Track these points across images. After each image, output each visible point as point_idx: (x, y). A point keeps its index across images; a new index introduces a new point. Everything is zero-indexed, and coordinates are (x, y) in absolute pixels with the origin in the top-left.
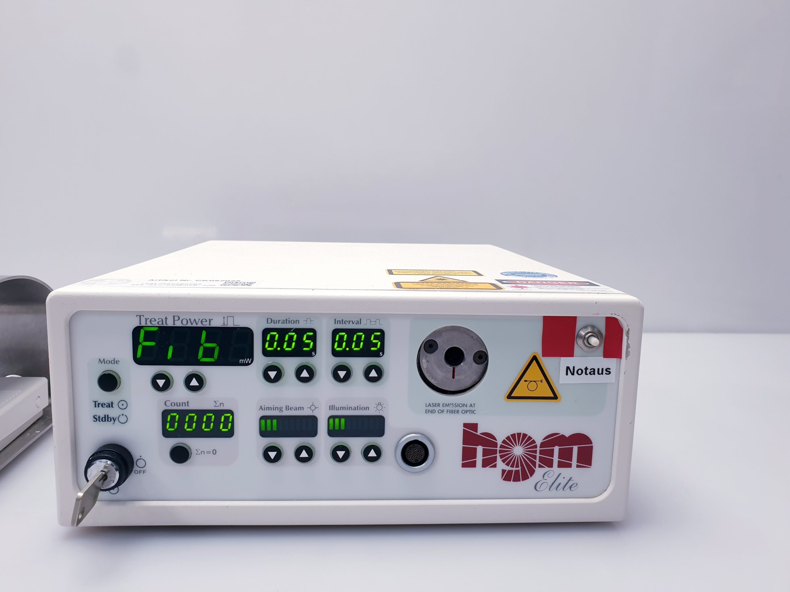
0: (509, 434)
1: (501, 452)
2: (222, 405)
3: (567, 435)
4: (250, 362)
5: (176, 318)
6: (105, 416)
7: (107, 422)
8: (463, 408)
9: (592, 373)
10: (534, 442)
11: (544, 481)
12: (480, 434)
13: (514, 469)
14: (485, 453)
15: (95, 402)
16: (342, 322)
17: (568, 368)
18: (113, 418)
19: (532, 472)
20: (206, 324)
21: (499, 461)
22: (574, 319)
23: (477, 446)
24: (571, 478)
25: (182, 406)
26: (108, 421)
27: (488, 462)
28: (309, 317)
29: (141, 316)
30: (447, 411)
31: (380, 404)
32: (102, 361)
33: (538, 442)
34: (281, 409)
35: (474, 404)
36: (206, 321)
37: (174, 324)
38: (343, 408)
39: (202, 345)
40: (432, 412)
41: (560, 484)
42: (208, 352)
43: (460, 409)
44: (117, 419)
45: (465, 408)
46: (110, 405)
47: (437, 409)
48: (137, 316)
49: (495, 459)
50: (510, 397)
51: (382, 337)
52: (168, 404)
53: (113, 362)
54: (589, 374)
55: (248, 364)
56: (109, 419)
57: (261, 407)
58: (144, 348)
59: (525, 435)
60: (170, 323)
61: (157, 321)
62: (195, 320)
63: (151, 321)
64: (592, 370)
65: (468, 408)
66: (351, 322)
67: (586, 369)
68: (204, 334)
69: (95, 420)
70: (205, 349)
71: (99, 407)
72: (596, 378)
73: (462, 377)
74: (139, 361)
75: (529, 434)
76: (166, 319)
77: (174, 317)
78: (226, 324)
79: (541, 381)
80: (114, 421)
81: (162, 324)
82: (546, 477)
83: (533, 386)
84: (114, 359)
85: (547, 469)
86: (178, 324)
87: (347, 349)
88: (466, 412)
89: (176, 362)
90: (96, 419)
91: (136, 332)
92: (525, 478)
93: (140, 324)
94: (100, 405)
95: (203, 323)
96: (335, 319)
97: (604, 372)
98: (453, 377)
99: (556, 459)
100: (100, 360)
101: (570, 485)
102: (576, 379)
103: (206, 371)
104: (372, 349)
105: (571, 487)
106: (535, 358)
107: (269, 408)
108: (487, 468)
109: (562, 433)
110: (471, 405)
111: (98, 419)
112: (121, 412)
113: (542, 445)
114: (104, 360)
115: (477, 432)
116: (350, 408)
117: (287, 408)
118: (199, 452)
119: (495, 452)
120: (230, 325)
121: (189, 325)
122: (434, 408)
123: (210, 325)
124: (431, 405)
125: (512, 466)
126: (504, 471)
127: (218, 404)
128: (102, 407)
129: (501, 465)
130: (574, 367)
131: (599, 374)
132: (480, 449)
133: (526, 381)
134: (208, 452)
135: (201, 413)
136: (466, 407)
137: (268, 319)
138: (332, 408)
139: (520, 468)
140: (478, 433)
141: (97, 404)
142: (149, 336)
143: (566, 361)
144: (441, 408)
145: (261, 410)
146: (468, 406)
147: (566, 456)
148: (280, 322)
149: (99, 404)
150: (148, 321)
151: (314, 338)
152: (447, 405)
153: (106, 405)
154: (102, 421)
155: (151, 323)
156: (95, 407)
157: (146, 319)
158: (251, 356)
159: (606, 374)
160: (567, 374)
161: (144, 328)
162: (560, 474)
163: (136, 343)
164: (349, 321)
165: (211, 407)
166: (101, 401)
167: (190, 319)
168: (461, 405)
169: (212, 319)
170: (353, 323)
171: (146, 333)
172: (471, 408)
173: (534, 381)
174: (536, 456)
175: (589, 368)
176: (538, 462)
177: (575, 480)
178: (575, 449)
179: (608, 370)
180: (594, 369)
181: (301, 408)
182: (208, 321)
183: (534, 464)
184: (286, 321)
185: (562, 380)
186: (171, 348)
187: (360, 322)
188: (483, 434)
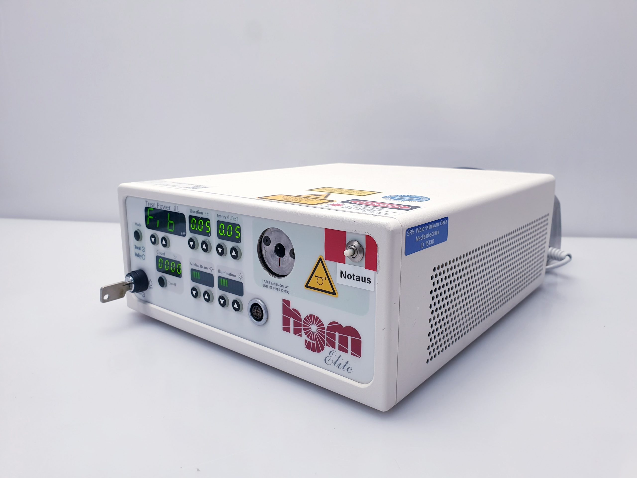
0: (308, 314)
1: (304, 326)
2: (177, 258)
3: (344, 326)
4: (185, 235)
5: (158, 204)
6: (138, 254)
7: (139, 257)
9: (358, 279)
10: (322, 325)
11: (330, 358)
12: (292, 309)
13: (312, 341)
14: (295, 324)
16: (222, 217)
17: (342, 272)
19: (323, 349)
20: (169, 209)
21: (303, 333)
22: (344, 233)
23: (290, 317)
24: (348, 362)
25: (163, 255)
27: (297, 332)
28: (206, 211)
30: (274, 288)
31: (240, 274)
33: (326, 326)
34: (198, 266)
35: (288, 287)
38: (224, 272)
39: (168, 221)
40: (266, 286)
41: (340, 364)
42: (171, 226)
43: (281, 288)
46: (139, 248)
48: (146, 201)
49: (300, 330)
51: (240, 230)
52: (158, 253)
53: (139, 225)
54: (356, 280)
57: (190, 263)
58: (149, 219)
60: (156, 207)
61: (152, 205)
62: (164, 206)
64: (358, 277)
67: (354, 275)
68: (168, 215)
70: (170, 224)
72: (360, 284)
73: (284, 266)
74: (147, 226)
75: (320, 318)
76: (155, 204)
78: (175, 210)
80: (141, 257)
81: (154, 207)
82: (331, 354)
83: (320, 280)
84: (139, 223)
85: (332, 348)
86: (159, 208)
87: (225, 235)
88: (284, 291)
89: (159, 229)
91: (146, 210)
92: (319, 351)
93: (147, 206)
95: (167, 208)
96: (218, 214)
97: (366, 281)
98: (280, 265)
99: (337, 343)
101: (346, 368)
102: (347, 282)
103: (170, 237)
104: (235, 237)
105: (348, 369)
106: (320, 260)
107: (194, 265)
108: (297, 336)
109: (340, 323)
110: (286, 287)
111: (136, 254)
112: (143, 253)
113: (328, 328)
114: (136, 223)
116: (227, 274)
117: (202, 267)
118: (169, 283)
119: (300, 325)
120: (177, 211)
121: (163, 209)
122: (267, 284)
124: (266, 282)
125: (311, 339)
126: (306, 341)
127: (175, 257)
128: (137, 249)
129: (304, 337)
130: (345, 272)
131: (362, 281)
132: (292, 320)
133: (316, 276)
134: (173, 284)
135: (169, 261)
136: (284, 287)
137: (190, 210)
138: (219, 271)
139: (315, 342)
140: (291, 308)
142: (150, 213)
143: (340, 266)
144: (271, 285)
145: (191, 265)
146: (285, 287)
147: (343, 342)
148: (196, 212)
151: (210, 225)
152: (274, 284)
155: (150, 206)
156: (135, 248)
157: (149, 203)
158: (185, 231)
159: (367, 282)
160: (341, 277)
161: (149, 208)
162: (340, 356)
163: (146, 216)
164: (224, 217)
165: (172, 258)
166: (135, 245)
168: (281, 286)
169: (170, 207)
170: (226, 218)
171: (149, 211)
172: (286, 289)
173: (321, 278)
174: (324, 336)
175: (356, 275)
176: (326, 342)
177: (351, 364)
178: (349, 339)
179: (369, 279)
181: (206, 268)
183: (324, 342)
185: (338, 281)
186: (158, 221)
187: (228, 218)
188: (294, 309)
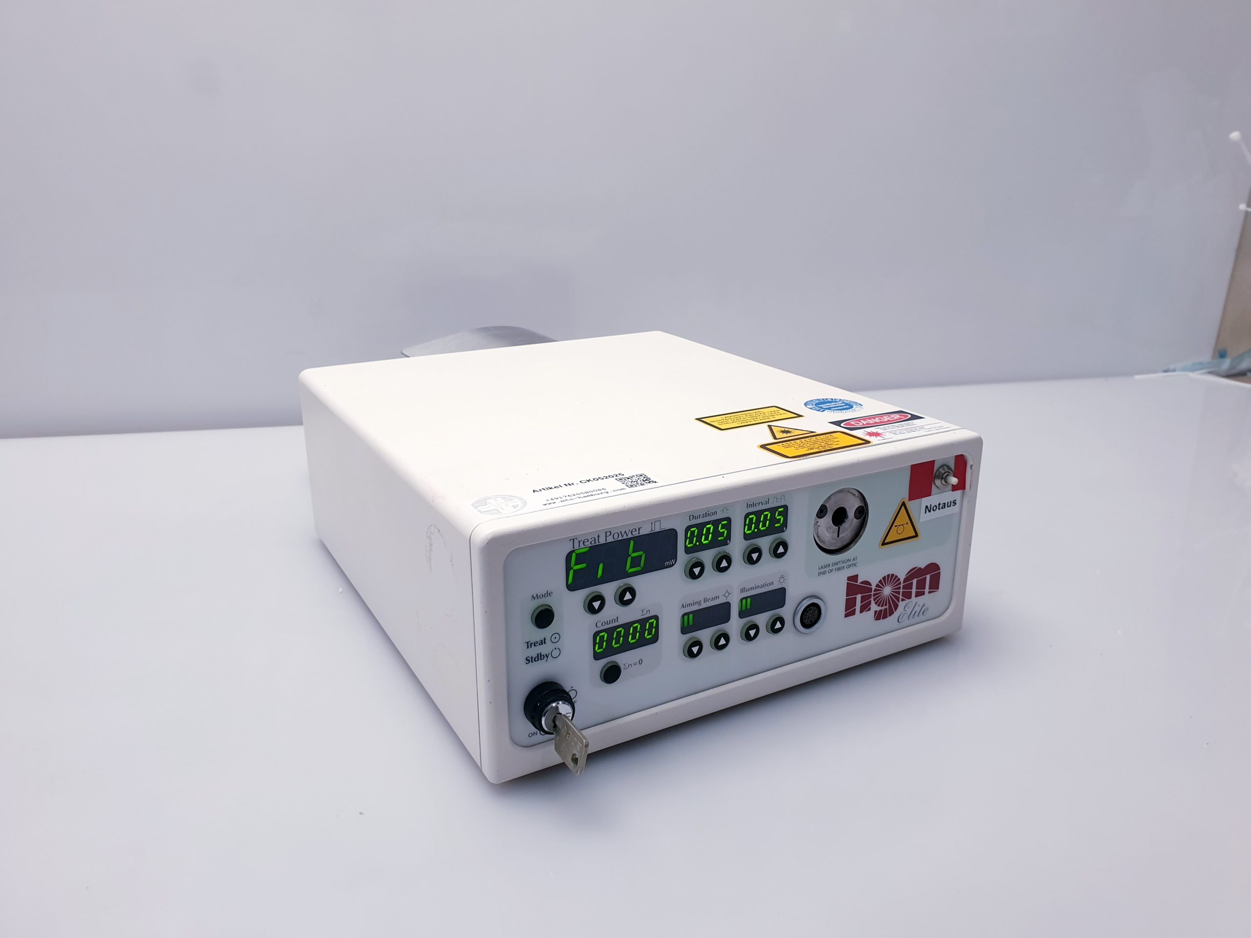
0: (880, 578)
1: (874, 595)
2: (648, 612)
3: (923, 567)
4: (673, 563)
5: (608, 534)
6: (538, 654)
7: (540, 661)
8: (848, 564)
9: (943, 507)
10: (899, 580)
12: (860, 583)
13: (883, 608)
14: (862, 600)
15: (528, 643)
16: (753, 505)
17: (927, 507)
18: (546, 655)
19: (896, 606)
20: (636, 534)
21: (873, 604)
22: (932, 463)
23: (857, 594)
24: (924, 604)
25: (612, 623)
26: (541, 659)
27: (865, 608)
28: (725, 508)
29: (575, 540)
30: (835, 570)
31: (782, 577)
32: (535, 597)
33: (902, 580)
34: (699, 603)
35: (856, 557)
36: (636, 531)
37: (606, 541)
38: (752, 588)
39: (630, 555)
40: (824, 573)
42: (636, 562)
43: (845, 565)
44: (550, 654)
45: (849, 563)
46: (543, 642)
47: (827, 569)
48: (570, 540)
49: (870, 603)
50: (884, 544)
51: (785, 513)
52: (599, 624)
53: (546, 595)
54: (941, 508)
55: (673, 565)
56: (542, 657)
57: (683, 605)
58: (575, 571)
59: (893, 575)
60: (602, 541)
61: (590, 541)
62: (625, 532)
63: (584, 543)
64: (944, 505)
65: (852, 562)
66: (760, 504)
67: (939, 504)
68: (632, 543)
69: (528, 662)
70: (633, 559)
71: (531, 647)
72: (947, 511)
73: (845, 535)
74: (571, 587)
75: (895, 574)
76: (598, 536)
77: (606, 533)
78: (653, 530)
79: (907, 524)
80: (547, 657)
81: (595, 543)
82: (906, 609)
83: (901, 528)
84: (547, 591)
85: (907, 601)
86: (610, 539)
87: (756, 530)
88: (850, 566)
89: (605, 580)
90: (529, 660)
91: (569, 557)
92: (891, 613)
93: (574, 548)
94: (533, 645)
95: (633, 533)
96: (749, 506)
97: (952, 504)
98: (838, 536)
99: (914, 590)
100: (533, 596)
102: (932, 515)
103: (636, 582)
104: (776, 525)
105: (923, 612)
106: (903, 504)
107: (689, 605)
108: (864, 613)
109: (919, 567)
110: (854, 559)
111: (531, 660)
112: (554, 646)
113: (904, 582)
114: (537, 595)
115: (857, 582)
116: (758, 587)
117: (706, 600)
118: (627, 666)
119: (870, 596)
120: (657, 530)
121: (620, 538)
123: (639, 533)
124: (823, 567)
125: (882, 606)
126: (876, 612)
127: (645, 612)
128: (535, 646)
129: (874, 607)
130: (931, 505)
131: (948, 507)
132: (859, 597)
133: (896, 526)
134: (635, 664)
135: (626, 626)
137: (690, 516)
138: (743, 590)
139: (887, 606)
140: (858, 584)
141: (529, 645)
142: (580, 558)
143: (926, 501)
144: (831, 568)
145: (683, 608)
146: (851, 560)
147: (921, 585)
148: (701, 517)
149: (531, 644)
150: (581, 543)
151: (728, 527)
152: (836, 564)
153: (539, 643)
154: (535, 661)
155: (585, 545)
156: (528, 648)
157: (579, 541)
158: (675, 557)
160: (926, 513)
161: (577, 551)
162: (916, 603)
163: (568, 568)
164: (759, 503)
165: (638, 617)
166: (533, 640)
167: (621, 532)
168: (846, 561)
169: (641, 528)
170: (762, 504)
171: (577, 555)
172: (854, 562)
173: (902, 525)
174: (899, 592)
175: (941, 503)
176: (901, 597)
177: (928, 605)
178: (928, 577)
179: (955, 502)
180: (945, 503)
181: (717, 597)
182: (637, 530)
183: (898, 599)
184: (706, 515)
185: (922, 518)
186: (601, 566)
187: (768, 502)
188: (862, 583)
